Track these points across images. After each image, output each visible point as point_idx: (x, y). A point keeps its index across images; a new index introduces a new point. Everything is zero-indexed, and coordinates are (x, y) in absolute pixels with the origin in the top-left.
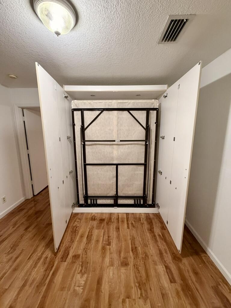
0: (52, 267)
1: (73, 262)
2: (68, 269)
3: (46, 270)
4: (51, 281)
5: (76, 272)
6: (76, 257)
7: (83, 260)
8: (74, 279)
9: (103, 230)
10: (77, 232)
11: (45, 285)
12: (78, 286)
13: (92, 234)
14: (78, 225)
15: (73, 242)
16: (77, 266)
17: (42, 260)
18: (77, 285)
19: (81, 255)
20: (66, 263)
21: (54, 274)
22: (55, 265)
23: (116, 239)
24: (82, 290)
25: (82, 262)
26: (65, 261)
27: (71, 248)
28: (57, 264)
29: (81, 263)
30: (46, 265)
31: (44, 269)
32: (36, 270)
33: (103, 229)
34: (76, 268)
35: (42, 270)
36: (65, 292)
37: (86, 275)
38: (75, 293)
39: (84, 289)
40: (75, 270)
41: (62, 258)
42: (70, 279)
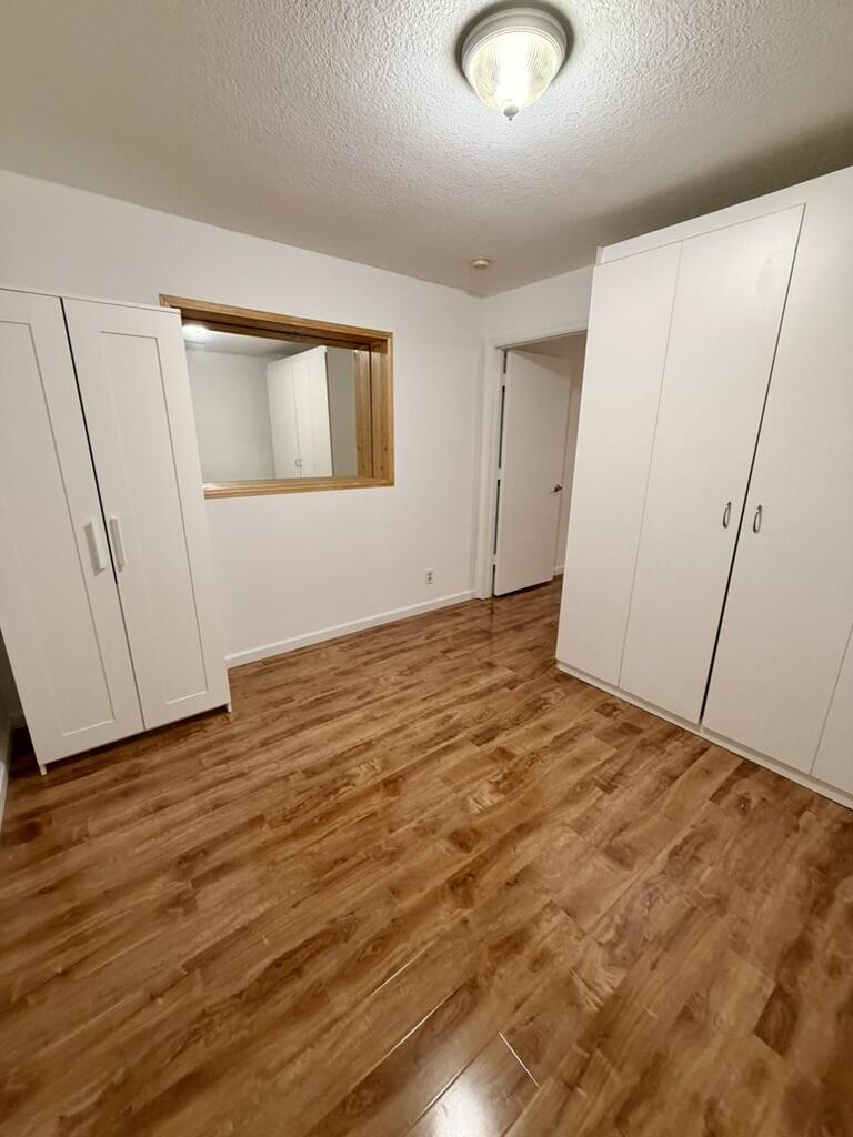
0: (451, 737)
1: (491, 758)
2: (474, 762)
3: (438, 735)
4: (437, 755)
5: (488, 777)
6: (504, 754)
7: (516, 770)
8: (476, 784)
9: (614, 751)
10: (540, 712)
12: (475, 800)
13: (576, 738)
14: (553, 701)
15: (518, 724)
16: (497, 771)
17: (441, 715)
18: (475, 796)
19: (516, 760)
20: (477, 749)
21: (447, 750)
22: (458, 738)
23: (639, 793)
24: (477, 810)
25: (511, 773)
26: (478, 745)
27: (506, 732)
28: (461, 739)
29: (506, 770)
30: (443, 728)
31: (436, 731)
32: (424, 722)
33: (617, 747)
34: (492, 771)
35: (433, 730)
36: (445, 790)
37: (502, 796)
38: (462, 805)
39: (482, 813)
40: (487, 773)
41: (477, 736)
42: (468, 778)
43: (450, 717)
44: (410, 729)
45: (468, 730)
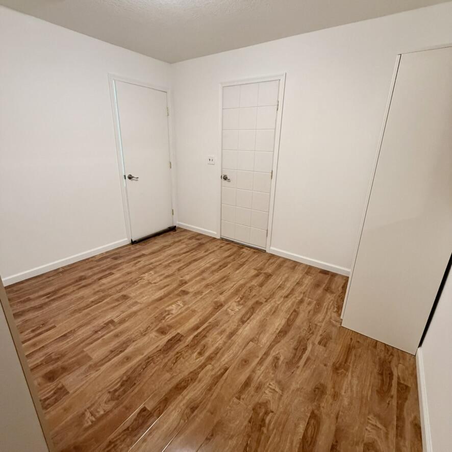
0: (196, 336)
1: (170, 327)
2: (180, 323)
3: (205, 336)
4: (202, 323)
5: (173, 316)
6: (162, 332)
8: (179, 312)
11: (210, 323)
16: (169, 320)
17: (207, 354)
19: (156, 329)
20: (179, 331)
21: (196, 328)
22: (192, 337)
26: (178, 334)
27: (158, 349)
28: (190, 335)
29: (163, 321)
30: (203, 342)
31: (207, 339)
32: (217, 345)
34: (171, 319)
35: (209, 339)
36: (194, 307)
37: (167, 309)
38: (185, 303)
39: (177, 301)
40: (173, 318)
41: (180, 340)
42: (184, 314)
43: (200, 354)
44: (224, 336)
45: (186, 344)
